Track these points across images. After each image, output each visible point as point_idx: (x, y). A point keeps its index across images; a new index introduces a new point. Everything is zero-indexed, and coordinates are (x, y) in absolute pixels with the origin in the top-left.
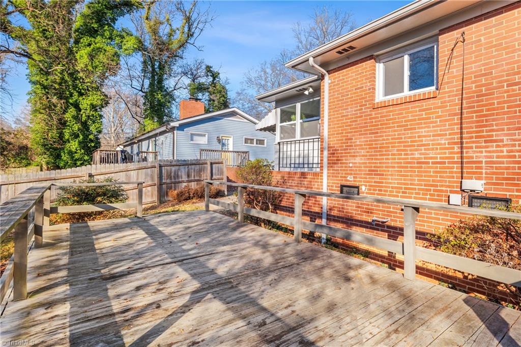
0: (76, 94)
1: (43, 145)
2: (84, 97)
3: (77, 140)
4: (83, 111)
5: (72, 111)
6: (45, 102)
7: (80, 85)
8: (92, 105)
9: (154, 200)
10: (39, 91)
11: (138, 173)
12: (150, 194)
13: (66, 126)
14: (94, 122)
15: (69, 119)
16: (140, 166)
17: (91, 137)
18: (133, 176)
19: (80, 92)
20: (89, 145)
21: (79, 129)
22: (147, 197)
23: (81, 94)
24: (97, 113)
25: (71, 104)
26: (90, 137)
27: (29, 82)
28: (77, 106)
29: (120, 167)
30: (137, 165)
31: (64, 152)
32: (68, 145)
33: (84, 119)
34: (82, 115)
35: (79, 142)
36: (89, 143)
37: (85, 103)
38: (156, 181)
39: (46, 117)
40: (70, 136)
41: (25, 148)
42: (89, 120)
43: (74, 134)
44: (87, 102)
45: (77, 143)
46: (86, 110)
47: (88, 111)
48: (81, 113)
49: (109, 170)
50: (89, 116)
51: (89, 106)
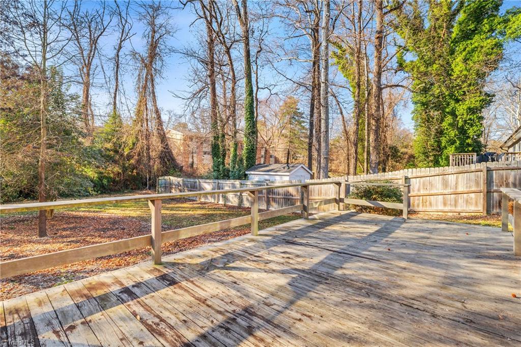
0: (453, 102)
1: (423, 153)
2: (460, 103)
3: (454, 146)
4: (459, 117)
5: (449, 119)
6: (424, 116)
7: (456, 92)
8: (469, 108)
9: (479, 209)
10: (419, 109)
11: (457, 178)
12: (474, 201)
13: (444, 134)
14: (472, 125)
15: (445, 128)
16: (461, 170)
17: (469, 141)
18: (451, 181)
19: (457, 99)
20: (466, 150)
21: (455, 135)
22: (468, 204)
23: (457, 101)
24: (475, 116)
25: (448, 113)
26: (467, 141)
27: (413, 103)
28: (453, 114)
29: (436, 171)
30: (456, 168)
31: (442, 158)
32: (445, 151)
33: (460, 125)
34: (458, 121)
35: (456, 147)
36: (466, 148)
37: (461, 109)
38: (483, 187)
39: (424, 129)
40: (447, 142)
41: (412, 157)
42: (467, 125)
43: (451, 140)
44: (464, 107)
45: (453, 149)
46: (463, 115)
47: (465, 116)
48: (458, 119)
49: (424, 174)
50: (465, 121)
51: (465, 111)
